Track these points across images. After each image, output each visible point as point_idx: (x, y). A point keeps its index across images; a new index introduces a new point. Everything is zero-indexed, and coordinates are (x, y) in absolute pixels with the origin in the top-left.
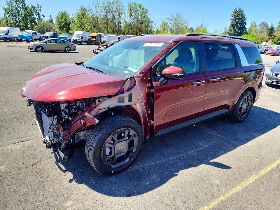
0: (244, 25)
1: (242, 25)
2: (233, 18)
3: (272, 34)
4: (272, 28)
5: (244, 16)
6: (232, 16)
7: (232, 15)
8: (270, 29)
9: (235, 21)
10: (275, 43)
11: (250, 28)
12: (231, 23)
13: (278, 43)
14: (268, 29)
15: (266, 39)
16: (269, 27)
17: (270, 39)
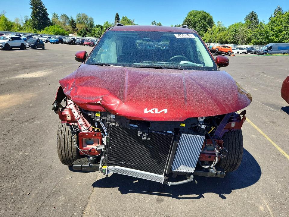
0: (46, 15)
1: (44, 16)
2: (32, 6)
3: (75, 26)
4: (73, 21)
5: (44, 6)
6: (31, 5)
7: (30, 3)
8: (71, 21)
9: (36, 10)
10: (80, 35)
11: (52, 19)
12: (31, 12)
13: (82, 35)
14: (70, 21)
15: (70, 31)
16: (70, 20)
17: (74, 31)
